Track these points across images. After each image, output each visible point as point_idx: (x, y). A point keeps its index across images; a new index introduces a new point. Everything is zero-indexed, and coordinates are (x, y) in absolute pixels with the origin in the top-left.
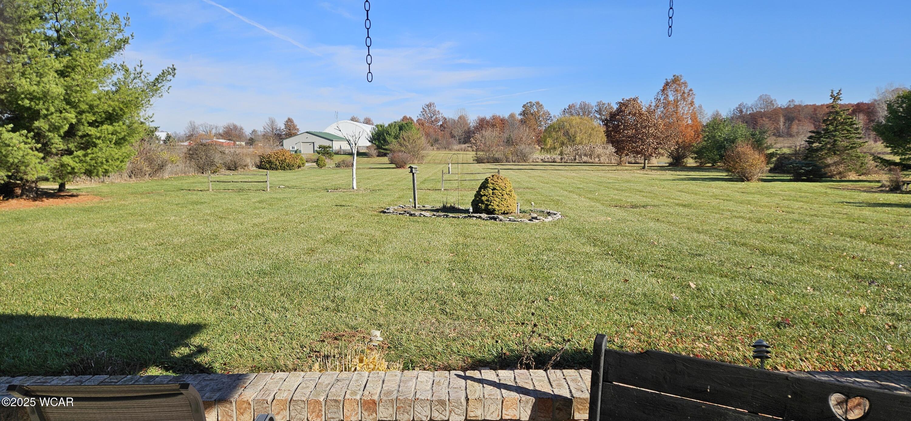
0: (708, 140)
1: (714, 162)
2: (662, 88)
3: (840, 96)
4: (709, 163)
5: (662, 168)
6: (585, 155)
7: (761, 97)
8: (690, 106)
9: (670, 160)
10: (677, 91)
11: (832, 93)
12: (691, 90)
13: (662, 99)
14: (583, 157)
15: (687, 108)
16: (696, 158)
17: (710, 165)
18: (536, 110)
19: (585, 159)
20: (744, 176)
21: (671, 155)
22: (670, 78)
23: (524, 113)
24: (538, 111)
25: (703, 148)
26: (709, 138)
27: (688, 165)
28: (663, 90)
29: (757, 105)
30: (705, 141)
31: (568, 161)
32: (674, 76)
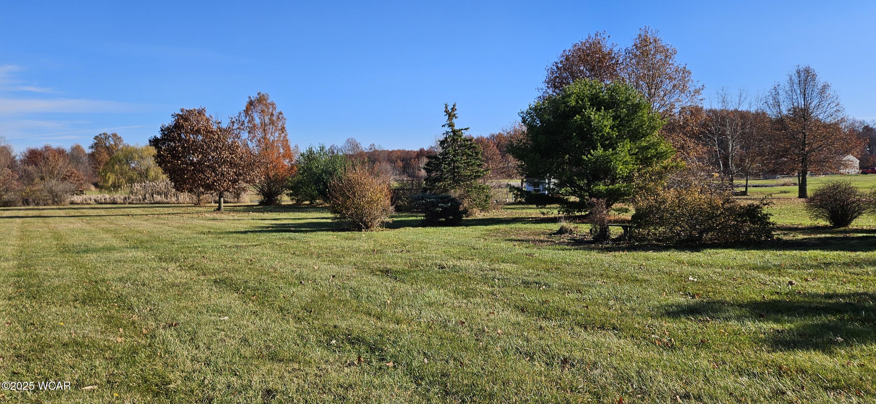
0: (303, 173)
1: (312, 199)
2: (245, 108)
3: (455, 113)
4: (306, 201)
5: (249, 209)
6: (159, 193)
7: (348, 140)
8: (280, 132)
9: (260, 198)
10: (263, 111)
11: (446, 108)
12: (281, 113)
13: (246, 121)
14: (155, 196)
15: (277, 134)
16: (291, 195)
17: (307, 202)
18: (112, 143)
19: (158, 198)
20: (361, 220)
21: (262, 191)
22: (254, 96)
23: (96, 146)
24: (116, 144)
25: (300, 182)
26: (305, 171)
27: (283, 203)
28: (246, 111)
29: (346, 147)
30: (300, 174)
31: (134, 202)
32: (259, 94)
